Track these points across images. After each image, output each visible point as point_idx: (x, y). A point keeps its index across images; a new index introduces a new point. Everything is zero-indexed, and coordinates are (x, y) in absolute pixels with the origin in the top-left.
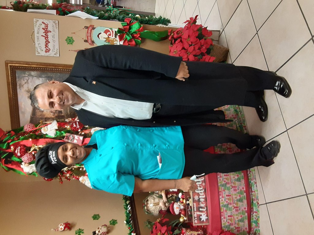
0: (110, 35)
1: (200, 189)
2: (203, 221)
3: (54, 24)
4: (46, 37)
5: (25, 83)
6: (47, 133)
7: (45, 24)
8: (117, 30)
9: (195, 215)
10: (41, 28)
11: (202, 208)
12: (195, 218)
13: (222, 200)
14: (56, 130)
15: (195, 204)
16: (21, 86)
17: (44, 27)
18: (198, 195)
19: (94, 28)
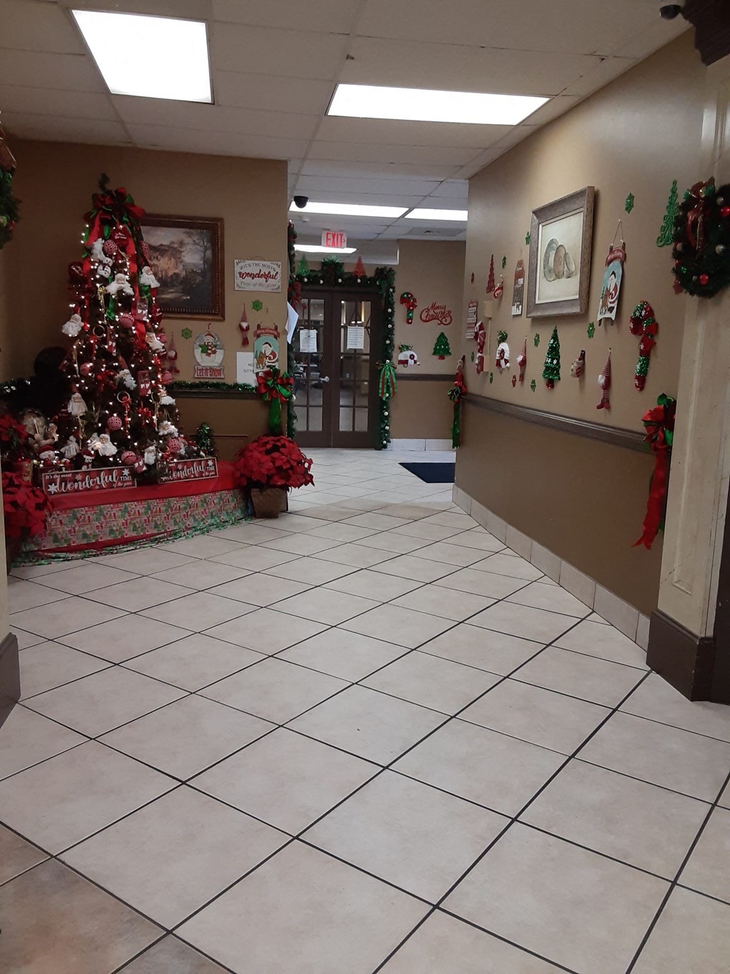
0: (270, 358)
1: (91, 483)
2: (49, 488)
3: (276, 287)
4: (259, 276)
5: (194, 241)
6: (144, 274)
7: (276, 275)
8: (277, 367)
9: (55, 477)
10: (270, 270)
11: (66, 485)
12: (53, 475)
13: (82, 511)
14: (150, 286)
15: (70, 475)
16: (190, 235)
17: (271, 274)
18: (83, 480)
19: (276, 337)
